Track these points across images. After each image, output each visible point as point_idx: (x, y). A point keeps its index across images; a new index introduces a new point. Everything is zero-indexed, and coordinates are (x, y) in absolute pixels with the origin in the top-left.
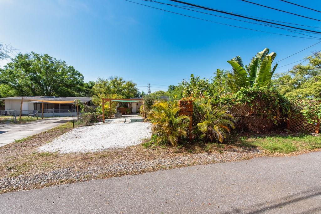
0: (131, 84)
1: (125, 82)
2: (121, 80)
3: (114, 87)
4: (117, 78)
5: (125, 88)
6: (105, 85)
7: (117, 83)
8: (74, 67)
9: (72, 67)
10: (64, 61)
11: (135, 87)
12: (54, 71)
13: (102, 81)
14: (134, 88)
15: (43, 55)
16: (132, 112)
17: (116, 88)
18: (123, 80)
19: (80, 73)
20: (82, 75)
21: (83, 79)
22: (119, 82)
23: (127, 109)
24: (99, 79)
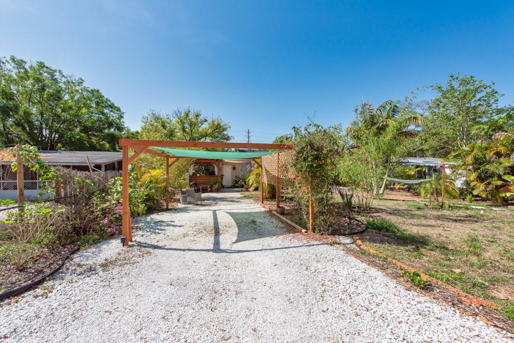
0: (219, 124)
1: (206, 121)
2: (197, 116)
3: (184, 131)
4: (189, 112)
5: (205, 135)
6: (164, 126)
7: (189, 123)
8: (101, 91)
9: (98, 91)
10: (81, 79)
11: (225, 133)
12: (57, 96)
13: (157, 119)
14: (224, 135)
15: (35, 65)
16: (222, 185)
17: (188, 133)
18: (201, 118)
19: (113, 104)
20: (119, 110)
21: (122, 117)
22: (194, 120)
23: (212, 179)
24: (150, 113)
